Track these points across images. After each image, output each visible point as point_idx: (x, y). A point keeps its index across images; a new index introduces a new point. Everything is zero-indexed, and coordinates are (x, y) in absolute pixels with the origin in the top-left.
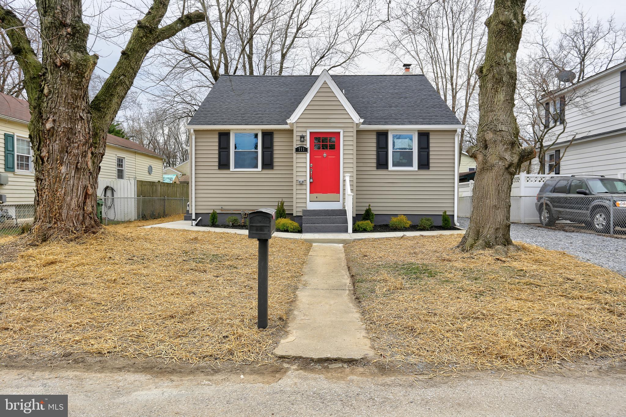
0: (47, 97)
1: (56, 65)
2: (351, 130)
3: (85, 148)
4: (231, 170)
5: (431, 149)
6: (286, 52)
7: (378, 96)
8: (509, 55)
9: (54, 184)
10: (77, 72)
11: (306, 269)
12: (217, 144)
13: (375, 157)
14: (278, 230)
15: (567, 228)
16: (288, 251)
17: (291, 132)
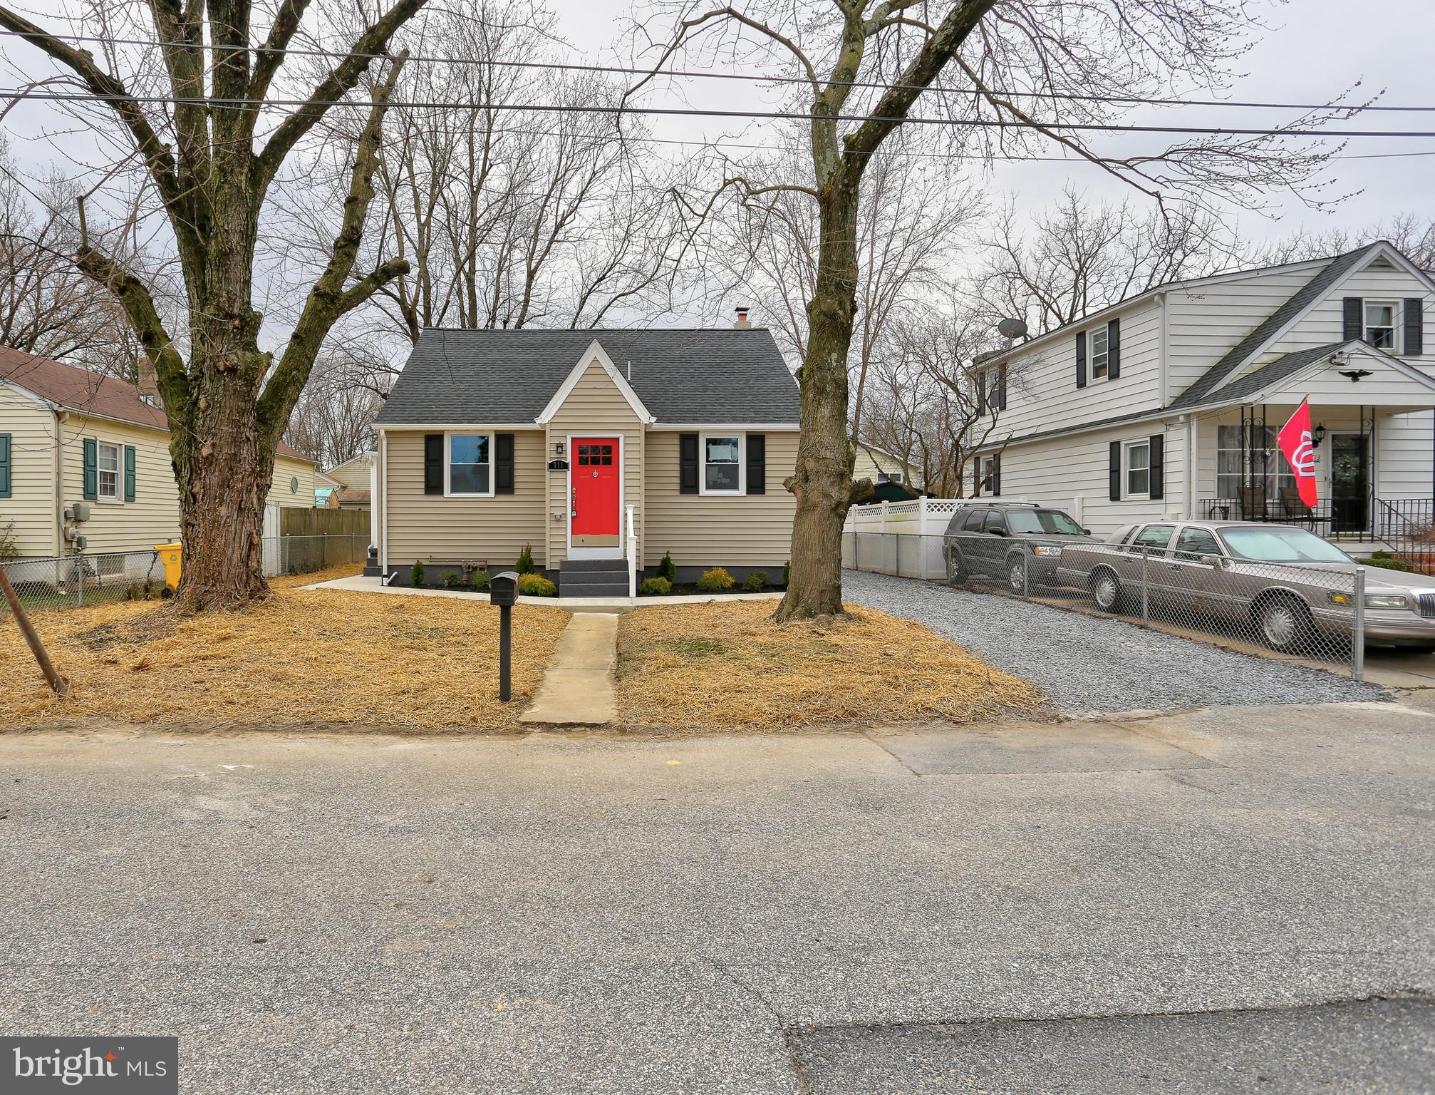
0: (203, 412)
1: (218, 370)
2: (636, 434)
3: (251, 479)
4: (446, 495)
5: (767, 461)
6: (536, 268)
7: (687, 369)
8: (834, 356)
9: (211, 531)
10: (246, 379)
11: (559, 646)
12: (423, 453)
13: (678, 474)
14: (523, 593)
15: (976, 587)
16: (536, 623)
17: (541, 434)
